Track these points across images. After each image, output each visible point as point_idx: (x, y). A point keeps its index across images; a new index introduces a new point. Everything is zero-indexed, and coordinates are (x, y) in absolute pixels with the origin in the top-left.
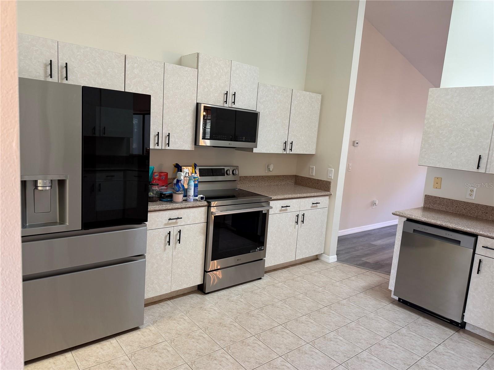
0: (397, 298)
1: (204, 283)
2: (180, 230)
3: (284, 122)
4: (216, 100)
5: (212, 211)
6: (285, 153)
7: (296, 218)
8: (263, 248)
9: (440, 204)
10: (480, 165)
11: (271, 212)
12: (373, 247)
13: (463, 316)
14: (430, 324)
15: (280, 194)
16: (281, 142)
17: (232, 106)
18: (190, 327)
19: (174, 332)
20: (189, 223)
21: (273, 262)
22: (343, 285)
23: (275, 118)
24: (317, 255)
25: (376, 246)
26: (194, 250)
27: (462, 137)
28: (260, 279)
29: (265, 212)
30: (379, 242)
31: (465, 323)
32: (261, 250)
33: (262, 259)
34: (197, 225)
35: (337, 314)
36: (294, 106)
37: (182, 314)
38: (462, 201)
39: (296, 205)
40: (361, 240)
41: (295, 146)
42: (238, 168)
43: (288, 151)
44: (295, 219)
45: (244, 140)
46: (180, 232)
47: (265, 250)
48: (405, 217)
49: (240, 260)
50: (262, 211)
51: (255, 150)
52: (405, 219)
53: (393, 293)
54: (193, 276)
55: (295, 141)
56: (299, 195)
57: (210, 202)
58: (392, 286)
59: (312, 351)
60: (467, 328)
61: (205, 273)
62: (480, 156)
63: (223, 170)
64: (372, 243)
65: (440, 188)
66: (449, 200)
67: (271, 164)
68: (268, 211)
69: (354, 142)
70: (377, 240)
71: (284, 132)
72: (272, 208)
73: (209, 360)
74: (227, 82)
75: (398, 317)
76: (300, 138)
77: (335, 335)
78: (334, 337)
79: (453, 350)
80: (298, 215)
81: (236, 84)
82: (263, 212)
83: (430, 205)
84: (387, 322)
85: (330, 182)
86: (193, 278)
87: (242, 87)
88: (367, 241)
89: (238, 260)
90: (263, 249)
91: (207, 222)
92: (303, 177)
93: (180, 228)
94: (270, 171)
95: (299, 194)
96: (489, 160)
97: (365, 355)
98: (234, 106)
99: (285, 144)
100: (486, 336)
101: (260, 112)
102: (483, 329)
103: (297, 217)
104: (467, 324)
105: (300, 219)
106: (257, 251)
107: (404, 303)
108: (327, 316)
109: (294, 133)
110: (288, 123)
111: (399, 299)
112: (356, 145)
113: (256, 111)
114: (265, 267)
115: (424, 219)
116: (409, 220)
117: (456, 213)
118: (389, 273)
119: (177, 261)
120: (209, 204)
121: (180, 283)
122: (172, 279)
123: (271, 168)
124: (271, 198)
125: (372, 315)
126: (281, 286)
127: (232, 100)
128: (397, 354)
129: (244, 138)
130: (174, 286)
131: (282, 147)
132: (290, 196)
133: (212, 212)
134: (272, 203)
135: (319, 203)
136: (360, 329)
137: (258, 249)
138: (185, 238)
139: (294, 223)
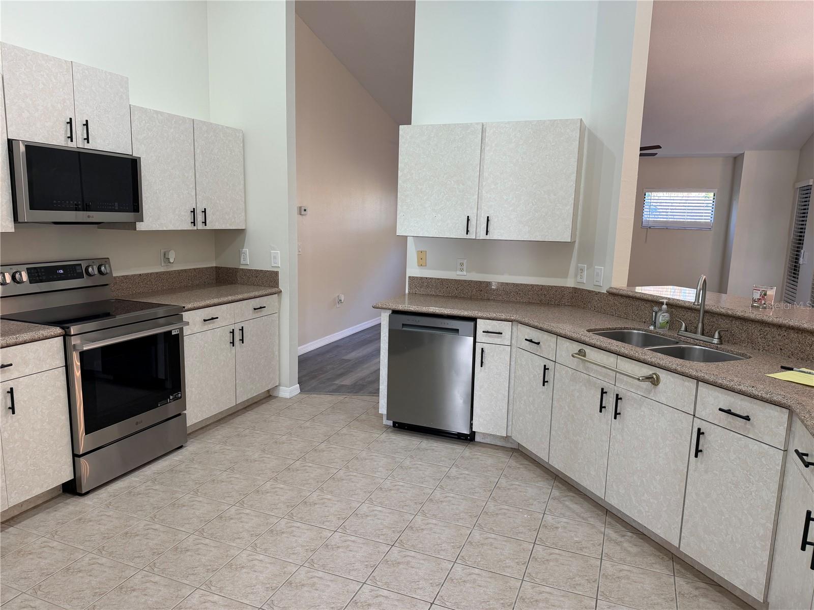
0: (390, 423)
1: (76, 476)
2: (12, 389)
3: (186, 174)
4: (49, 134)
5: (73, 343)
6: (195, 228)
7: (230, 337)
8: (180, 395)
9: (427, 287)
10: (469, 229)
11: (187, 331)
12: (346, 364)
13: (471, 425)
14: (435, 445)
15: (197, 299)
16: (185, 211)
17: (84, 145)
18: (68, 555)
19: (36, 575)
20: (27, 372)
21: (199, 415)
22: (316, 424)
23: (170, 168)
24: (268, 391)
25: (349, 360)
26: (47, 420)
27: (446, 193)
28: (181, 447)
29: (176, 333)
30: (353, 355)
31: (474, 432)
32: (176, 399)
33: (179, 415)
34: (46, 374)
35: (317, 466)
36: (200, 147)
37: (44, 539)
38: (452, 280)
39: (228, 315)
40: (328, 356)
41: (210, 217)
42: (110, 262)
43: (200, 226)
44: (228, 337)
45: (117, 208)
46: (11, 391)
47: (183, 398)
48: (389, 309)
49: (141, 422)
50: (170, 332)
51: (140, 226)
52: (391, 312)
53: (385, 418)
54: (51, 469)
55: (209, 209)
56: (230, 298)
57: (68, 328)
58: (383, 409)
59: (290, 527)
60: (477, 439)
61: (76, 458)
62: (468, 217)
63: (78, 268)
64: (345, 358)
65: (426, 266)
66: (438, 279)
67: (170, 251)
68: (181, 330)
69: (300, 208)
70: (350, 353)
71: (188, 193)
72: (187, 323)
73: (122, 594)
74: (68, 102)
75: (396, 448)
76: (218, 202)
77: (319, 495)
78: (319, 497)
79: (467, 469)
80: (233, 330)
81: (86, 106)
82: (173, 334)
83: (416, 289)
84: (384, 457)
85: (277, 272)
86: (51, 474)
87: (100, 112)
88: (336, 356)
89: (137, 424)
90: (181, 397)
91: (66, 366)
92: (230, 268)
93: (11, 384)
94: (170, 263)
95: (231, 295)
96: (478, 222)
97: (365, 509)
98: (87, 146)
99: (193, 213)
100: (498, 442)
101: (140, 158)
102: (493, 435)
103: (232, 334)
104: (476, 434)
105: (237, 337)
106: (170, 402)
107: (400, 427)
108: (302, 473)
109: (205, 193)
110: (194, 177)
111: (394, 423)
112: (303, 212)
113: (132, 155)
114: (188, 425)
115: (413, 308)
116: (395, 312)
117: (448, 296)
118: (377, 392)
119: (13, 447)
120: (65, 331)
121: (27, 487)
122: (8, 482)
123: (172, 257)
124: (184, 307)
125: (364, 454)
126: (220, 450)
127: (82, 135)
128: (405, 494)
129: (116, 204)
130: (13, 495)
131: (190, 219)
132: (216, 301)
133: (74, 345)
134: (186, 316)
135: (265, 307)
136: (352, 477)
137: (171, 397)
138: (24, 402)
139: (229, 345)
